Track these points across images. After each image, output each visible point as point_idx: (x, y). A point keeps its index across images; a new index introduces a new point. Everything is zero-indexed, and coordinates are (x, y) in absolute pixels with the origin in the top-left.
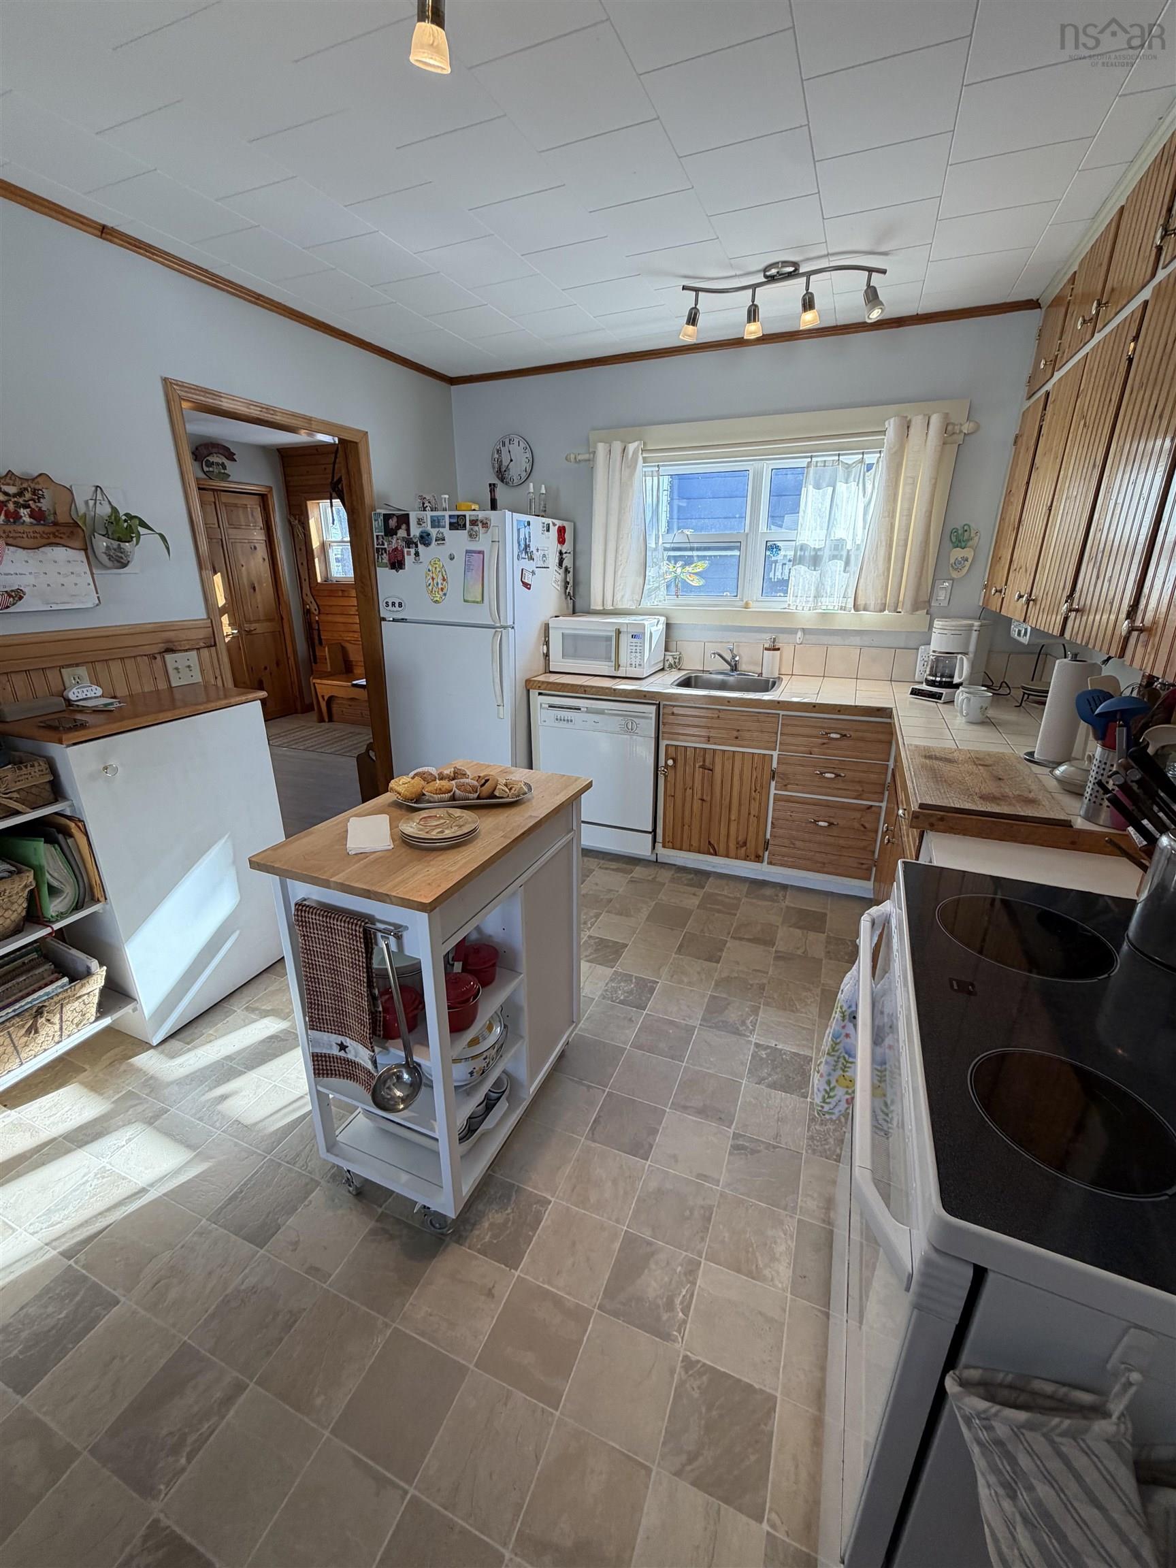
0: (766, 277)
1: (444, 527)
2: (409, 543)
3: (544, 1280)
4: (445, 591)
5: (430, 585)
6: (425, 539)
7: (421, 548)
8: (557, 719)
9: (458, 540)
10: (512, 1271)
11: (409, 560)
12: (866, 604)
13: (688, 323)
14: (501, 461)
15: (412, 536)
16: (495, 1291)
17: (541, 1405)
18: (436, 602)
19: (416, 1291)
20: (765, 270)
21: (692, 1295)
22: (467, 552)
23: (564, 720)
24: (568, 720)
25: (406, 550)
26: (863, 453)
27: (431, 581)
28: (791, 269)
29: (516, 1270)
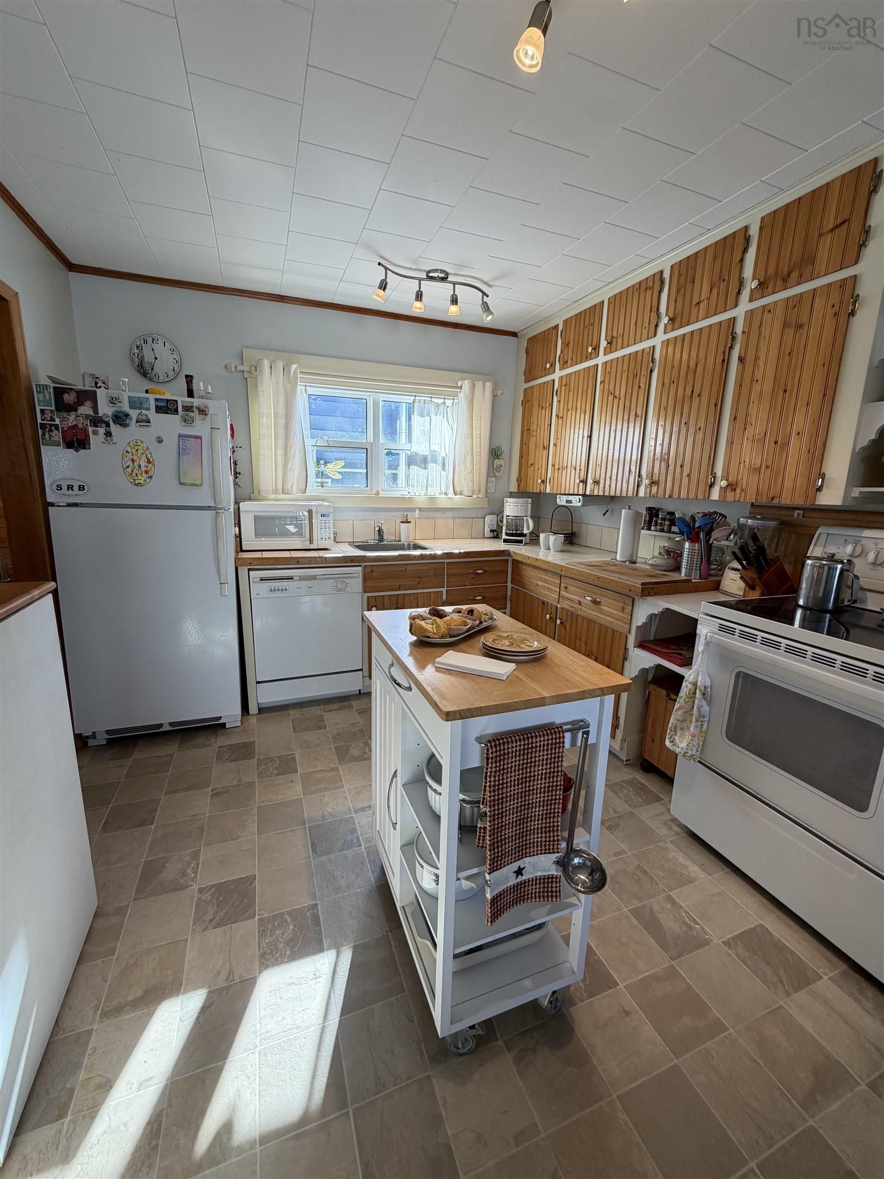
0: (428, 276)
1: (148, 409)
2: (97, 421)
3: (636, 975)
4: (150, 474)
5: (128, 467)
6: (121, 419)
7: (114, 428)
8: (271, 590)
9: (170, 425)
10: (617, 987)
11: (96, 439)
12: (461, 491)
13: (380, 287)
14: (143, 357)
15: (100, 415)
16: (627, 1009)
17: (722, 1036)
18: (139, 485)
19: (594, 1061)
20: (429, 272)
21: (688, 913)
22: (180, 436)
23: (278, 590)
24: (282, 590)
25: (90, 429)
26: (445, 399)
27: (130, 463)
28: (443, 275)
29: (619, 985)
